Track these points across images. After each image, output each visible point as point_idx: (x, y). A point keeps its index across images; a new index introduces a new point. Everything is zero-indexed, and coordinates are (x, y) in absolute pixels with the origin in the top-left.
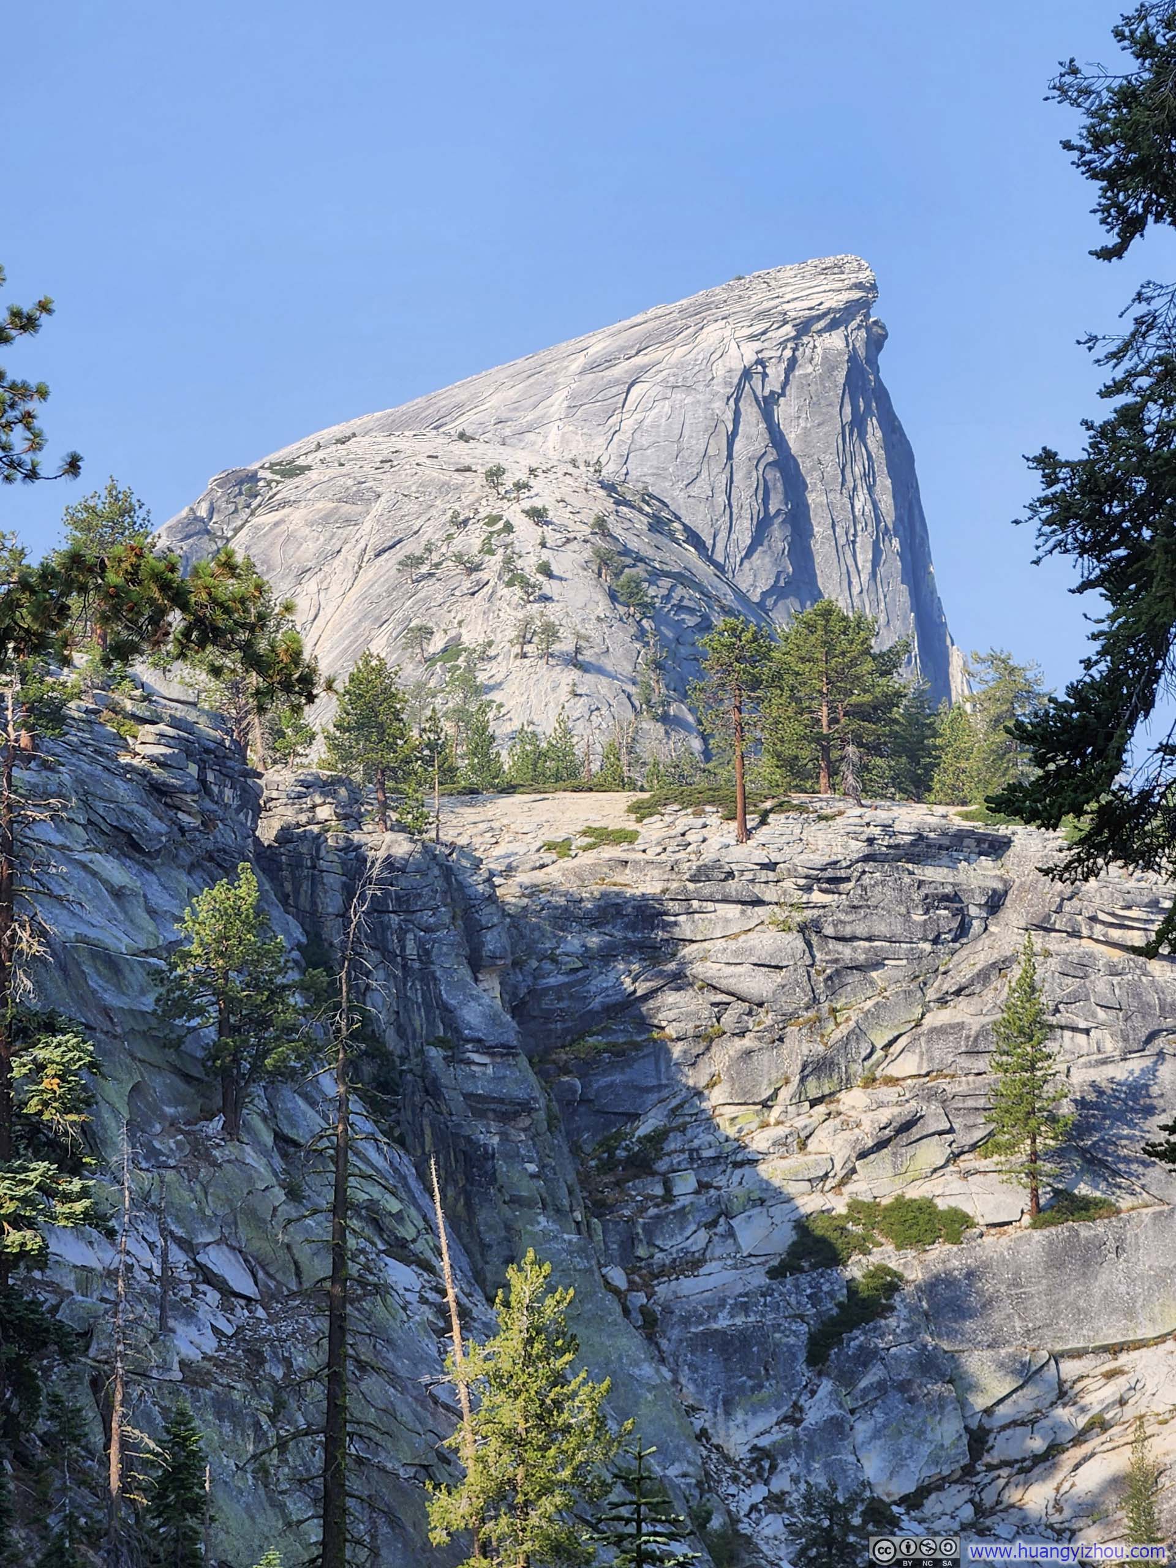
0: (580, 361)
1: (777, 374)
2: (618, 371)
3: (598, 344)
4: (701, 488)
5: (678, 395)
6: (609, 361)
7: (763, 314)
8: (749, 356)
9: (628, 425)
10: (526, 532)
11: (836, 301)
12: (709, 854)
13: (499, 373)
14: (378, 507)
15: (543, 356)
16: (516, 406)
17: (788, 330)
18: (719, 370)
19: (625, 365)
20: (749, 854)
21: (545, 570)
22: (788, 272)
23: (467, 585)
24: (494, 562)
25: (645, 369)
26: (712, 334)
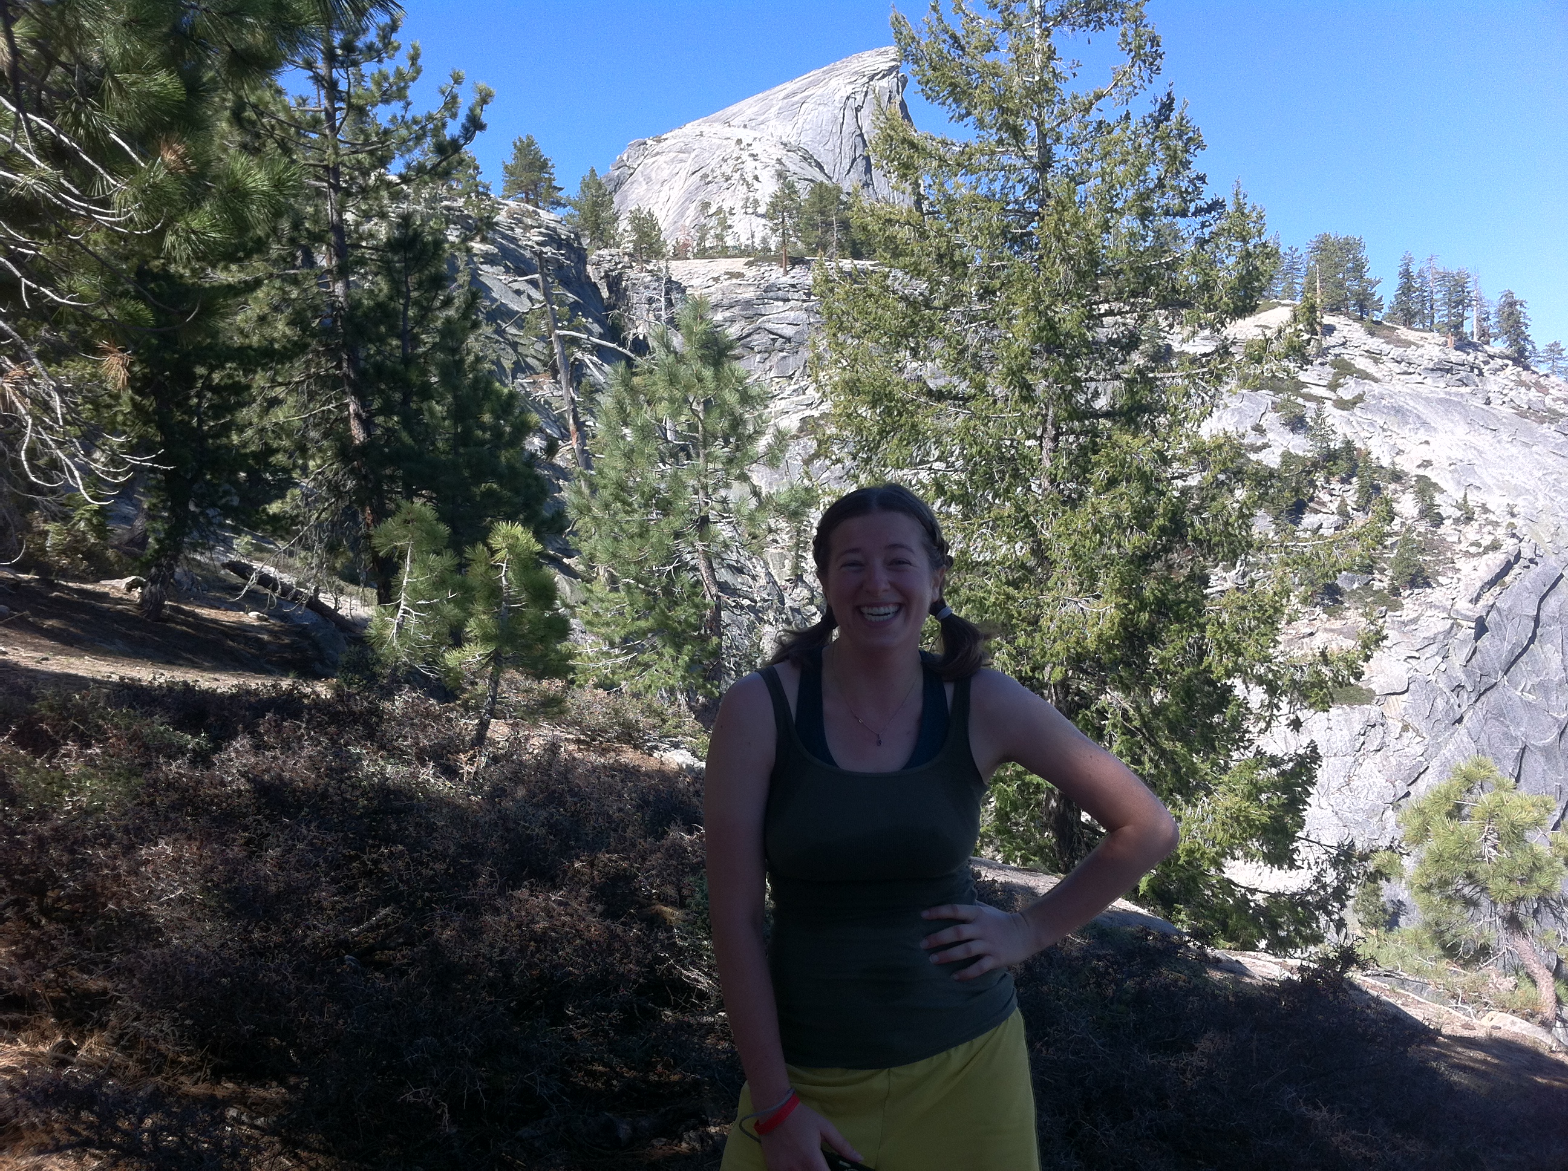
0: (783, 94)
1: (860, 97)
2: (796, 99)
3: (790, 86)
4: (829, 146)
5: (821, 108)
6: (794, 94)
7: (856, 73)
8: (849, 90)
9: (801, 122)
10: (750, 164)
11: (885, 66)
12: (772, 280)
13: (750, 100)
14: (693, 155)
15: (768, 92)
16: (757, 114)
17: (866, 79)
18: (837, 97)
19: (800, 96)
20: (787, 280)
21: (756, 178)
22: (867, 53)
23: (726, 185)
24: (737, 176)
25: (808, 97)
26: (833, 83)
